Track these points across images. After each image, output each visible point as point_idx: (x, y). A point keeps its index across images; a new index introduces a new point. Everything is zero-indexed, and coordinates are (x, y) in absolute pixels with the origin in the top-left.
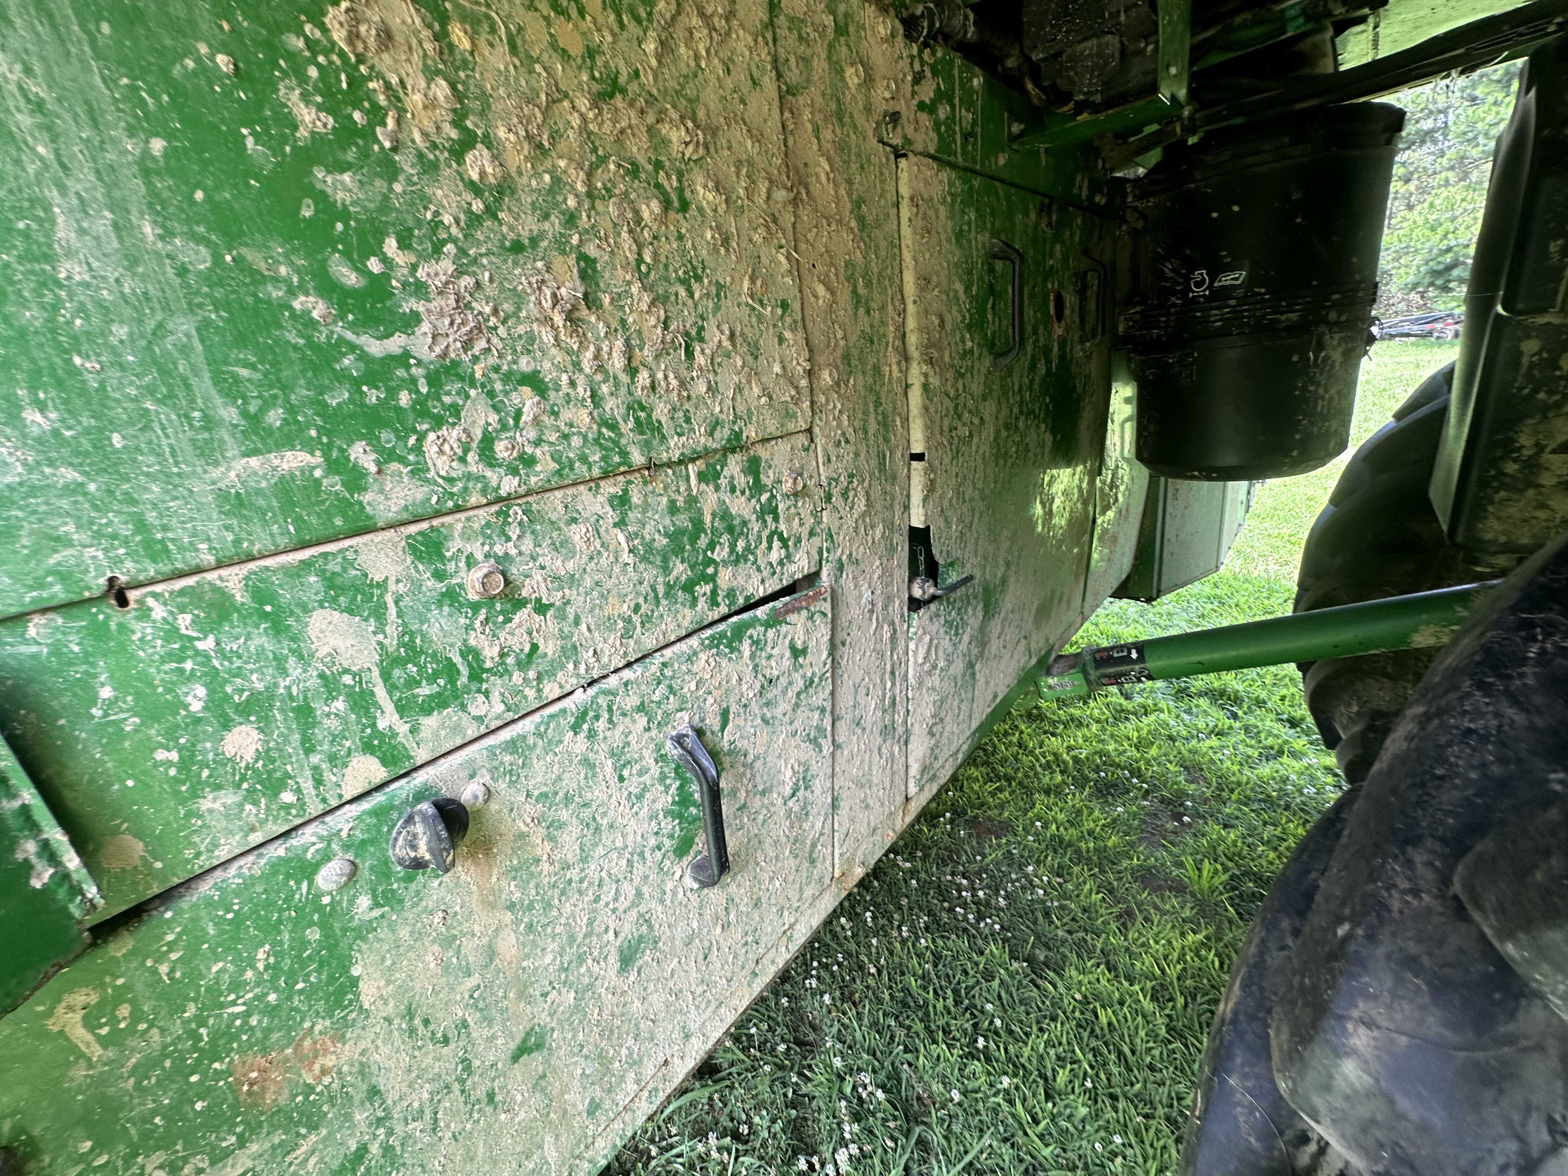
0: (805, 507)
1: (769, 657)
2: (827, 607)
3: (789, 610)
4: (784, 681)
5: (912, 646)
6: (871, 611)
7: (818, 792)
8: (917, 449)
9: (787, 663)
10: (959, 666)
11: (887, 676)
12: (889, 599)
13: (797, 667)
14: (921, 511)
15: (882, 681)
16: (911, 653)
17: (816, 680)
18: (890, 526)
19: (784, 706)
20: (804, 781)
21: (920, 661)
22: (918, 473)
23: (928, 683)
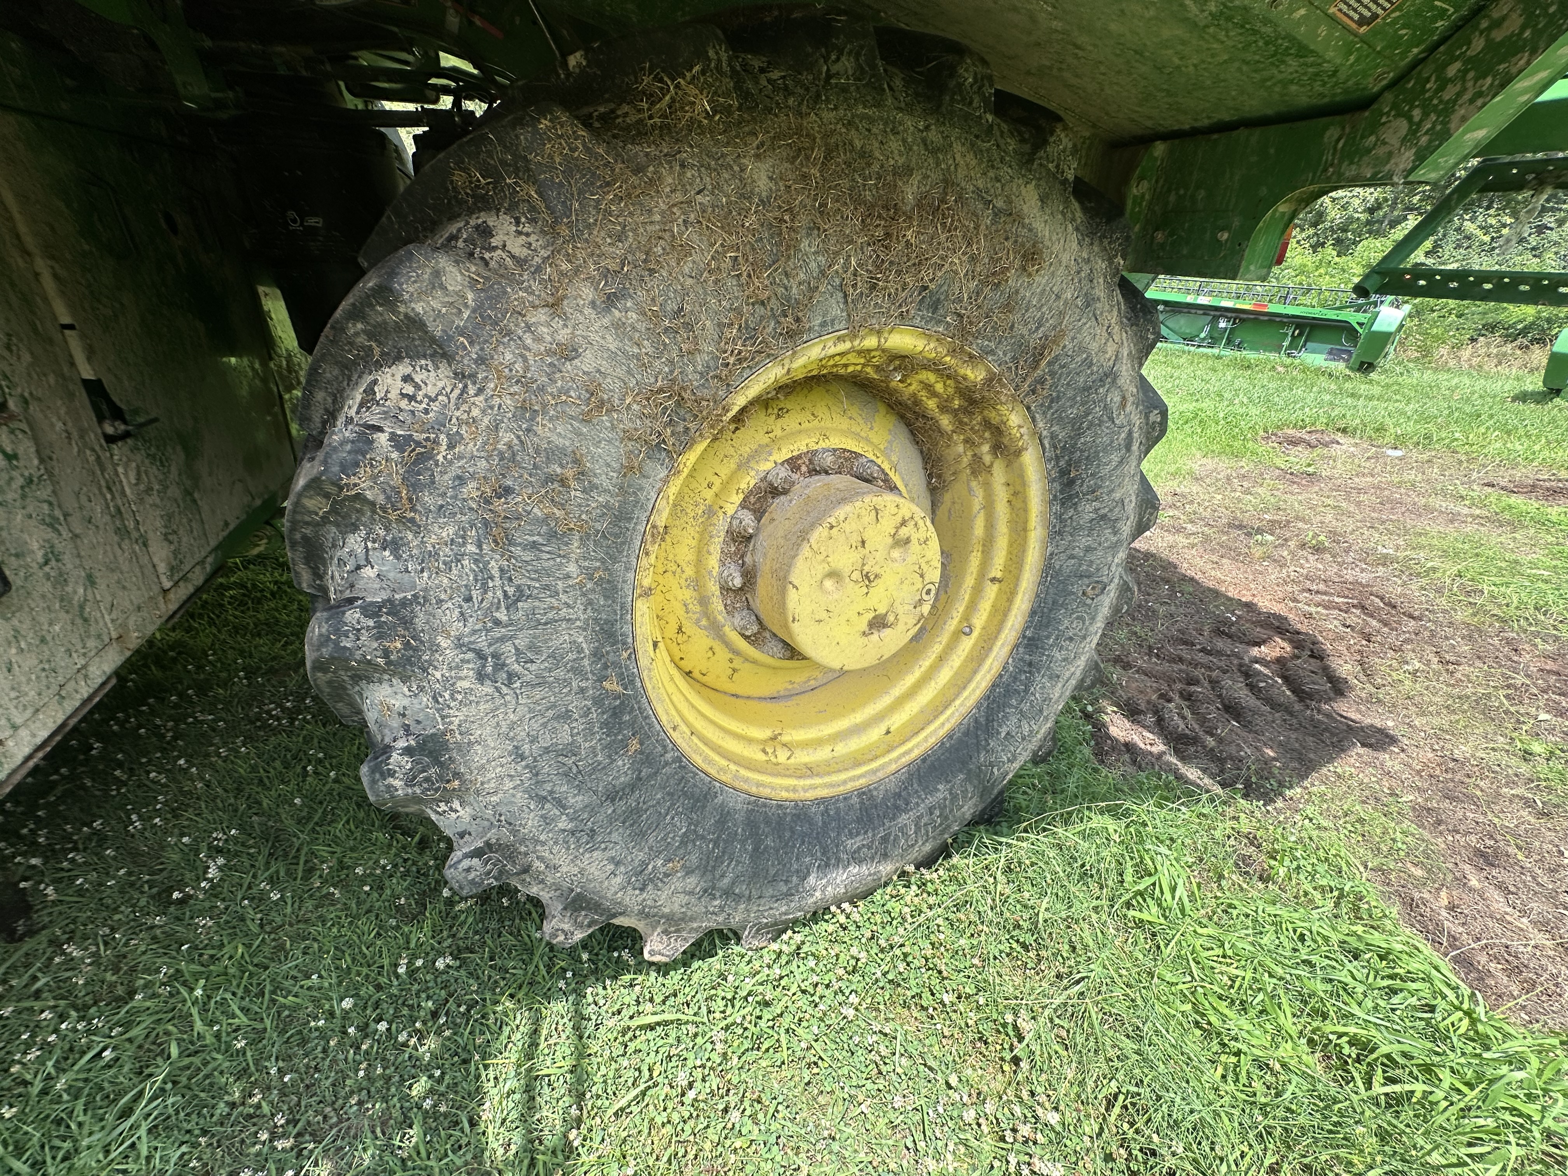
2: (24, 427)
5: (120, 470)
6: (69, 438)
7: (70, 565)
8: (64, 320)
10: (174, 491)
11: (105, 490)
12: (83, 431)
13: (12, 467)
14: (88, 367)
15: (101, 493)
16: (121, 475)
17: (35, 480)
18: (62, 376)
19: (12, 495)
20: (52, 555)
21: (134, 481)
22: (73, 340)
23: (150, 500)
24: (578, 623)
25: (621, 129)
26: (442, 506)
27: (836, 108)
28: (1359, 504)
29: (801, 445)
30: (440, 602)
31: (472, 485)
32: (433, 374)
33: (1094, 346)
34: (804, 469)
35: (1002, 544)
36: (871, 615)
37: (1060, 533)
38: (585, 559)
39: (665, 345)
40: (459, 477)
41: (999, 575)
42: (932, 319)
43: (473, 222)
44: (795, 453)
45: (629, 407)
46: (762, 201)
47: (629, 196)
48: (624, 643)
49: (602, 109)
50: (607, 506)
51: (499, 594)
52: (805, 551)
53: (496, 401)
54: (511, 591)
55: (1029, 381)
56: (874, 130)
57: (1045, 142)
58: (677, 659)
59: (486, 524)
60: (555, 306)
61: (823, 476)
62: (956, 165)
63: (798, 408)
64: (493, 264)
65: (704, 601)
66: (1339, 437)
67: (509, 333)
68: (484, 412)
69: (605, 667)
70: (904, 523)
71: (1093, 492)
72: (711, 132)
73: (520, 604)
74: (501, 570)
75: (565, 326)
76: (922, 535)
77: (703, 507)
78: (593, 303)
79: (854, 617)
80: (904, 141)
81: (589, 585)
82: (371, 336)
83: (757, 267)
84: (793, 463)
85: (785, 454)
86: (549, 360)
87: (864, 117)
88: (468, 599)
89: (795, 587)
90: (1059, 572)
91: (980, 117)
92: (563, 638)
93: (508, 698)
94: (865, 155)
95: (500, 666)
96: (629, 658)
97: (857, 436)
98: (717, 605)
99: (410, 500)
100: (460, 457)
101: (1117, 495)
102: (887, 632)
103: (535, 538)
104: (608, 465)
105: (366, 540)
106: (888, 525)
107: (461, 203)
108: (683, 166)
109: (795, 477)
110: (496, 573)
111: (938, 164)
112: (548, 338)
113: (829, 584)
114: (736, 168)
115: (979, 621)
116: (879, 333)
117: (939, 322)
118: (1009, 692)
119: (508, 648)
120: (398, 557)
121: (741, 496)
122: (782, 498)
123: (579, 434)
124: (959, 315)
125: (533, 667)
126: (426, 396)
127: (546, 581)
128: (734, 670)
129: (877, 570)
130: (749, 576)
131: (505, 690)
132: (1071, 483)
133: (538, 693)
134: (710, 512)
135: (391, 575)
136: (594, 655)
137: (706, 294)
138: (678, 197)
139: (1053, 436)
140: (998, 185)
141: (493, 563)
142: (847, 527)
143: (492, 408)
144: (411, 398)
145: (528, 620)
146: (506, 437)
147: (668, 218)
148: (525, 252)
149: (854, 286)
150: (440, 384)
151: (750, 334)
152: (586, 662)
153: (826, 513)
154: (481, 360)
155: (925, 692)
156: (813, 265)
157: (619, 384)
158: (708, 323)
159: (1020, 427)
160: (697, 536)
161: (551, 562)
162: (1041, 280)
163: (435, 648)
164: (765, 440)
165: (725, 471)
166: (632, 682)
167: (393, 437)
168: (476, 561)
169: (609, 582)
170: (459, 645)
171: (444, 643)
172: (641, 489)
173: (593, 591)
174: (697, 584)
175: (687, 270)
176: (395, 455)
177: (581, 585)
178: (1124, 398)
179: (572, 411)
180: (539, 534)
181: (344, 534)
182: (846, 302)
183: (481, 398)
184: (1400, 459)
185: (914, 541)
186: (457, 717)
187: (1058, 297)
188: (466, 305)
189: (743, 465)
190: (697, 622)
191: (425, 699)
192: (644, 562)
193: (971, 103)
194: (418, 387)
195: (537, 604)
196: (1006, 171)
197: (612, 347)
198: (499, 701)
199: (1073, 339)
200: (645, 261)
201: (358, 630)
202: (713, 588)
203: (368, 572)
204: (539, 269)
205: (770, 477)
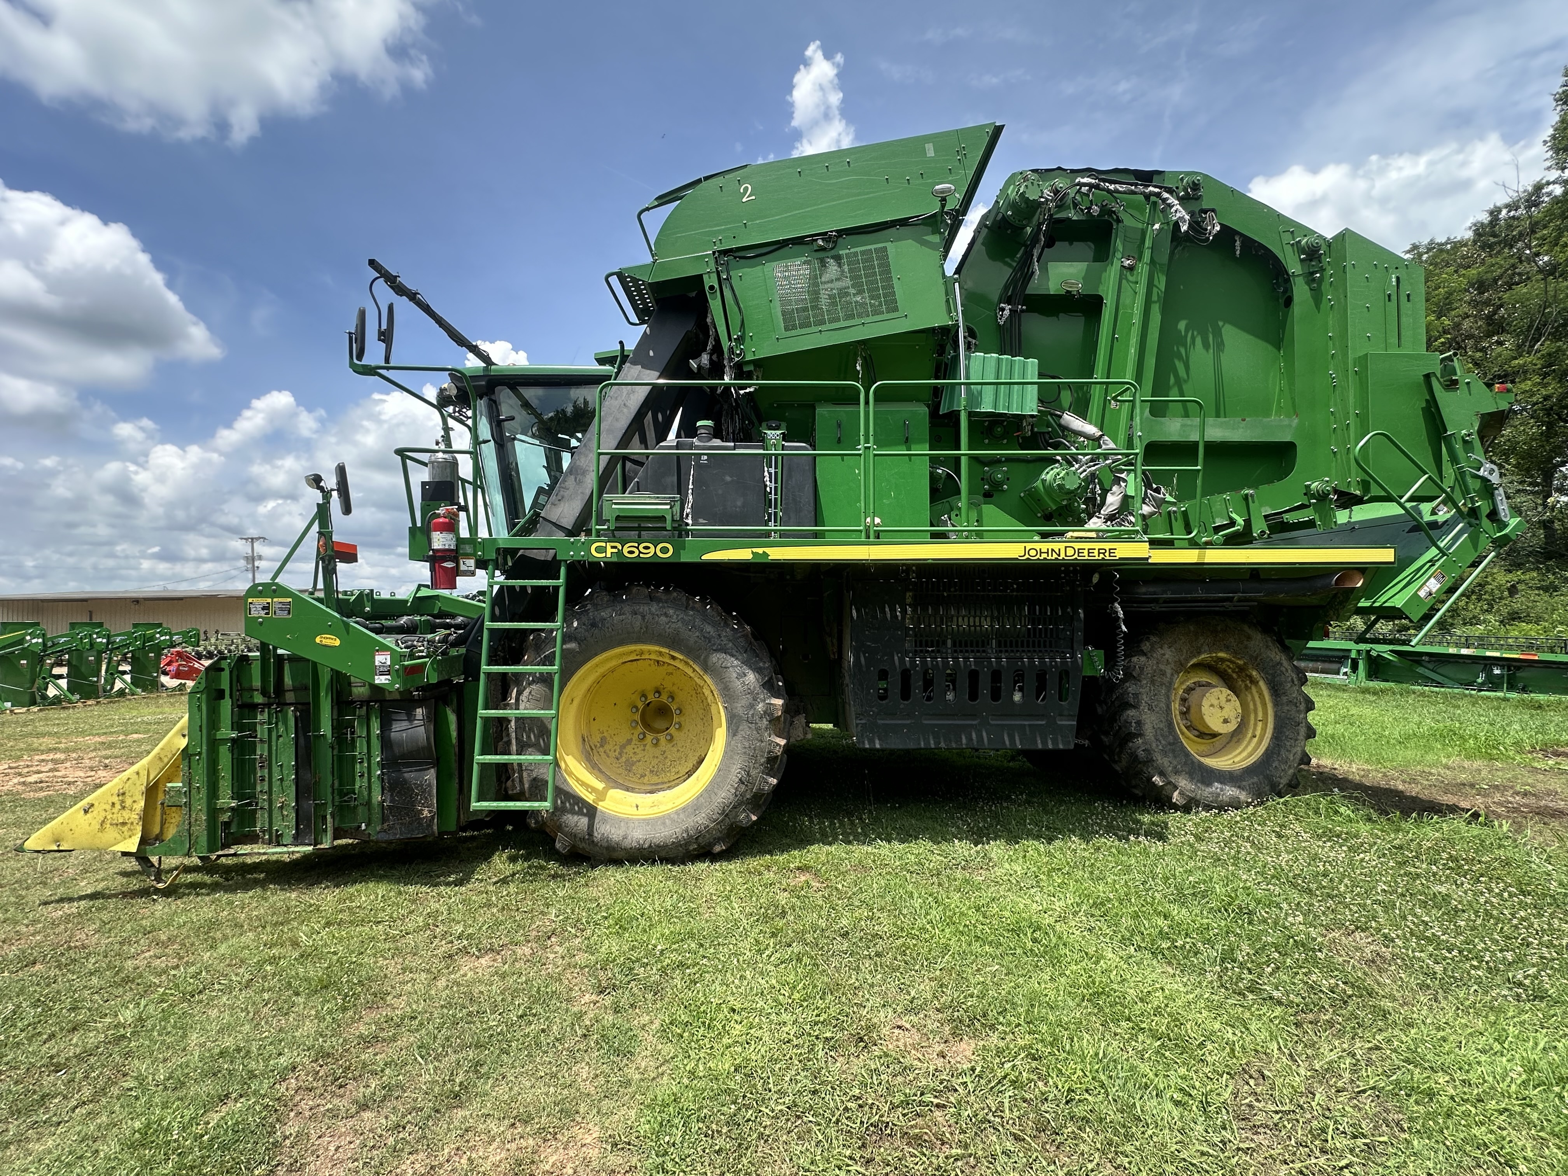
24: (1163, 702)
29: (1196, 680)
30: (1143, 695)
31: (1149, 675)
33: (1275, 656)
34: (1197, 685)
35: (1260, 709)
36: (1225, 718)
38: (1165, 690)
39: (1179, 655)
41: (1261, 718)
42: (1227, 651)
46: (1192, 632)
50: (1168, 681)
51: (1152, 695)
53: (1153, 661)
55: (1256, 664)
56: (1210, 619)
59: (1151, 682)
61: (1201, 687)
62: (1228, 625)
63: (1193, 672)
70: (1229, 695)
74: (1153, 690)
76: (1233, 698)
78: (1166, 648)
79: (1220, 718)
80: (1216, 620)
84: (1194, 683)
85: (1192, 681)
88: (1148, 695)
89: (1204, 706)
93: (1152, 716)
94: (1209, 623)
95: (1151, 709)
97: (1211, 679)
100: (1147, 670)
102: (1229, 724)
106: (1225, 695)
108: (1180, 627)
109: (1195, 687)
113: (1212, 707)
114: (1188, 627)
115: (1258, 733)
116: (1216, 653)
117: (1230, 651)
118: (1272, 753)
119: (1153, 705)
120: (1139, 687)
122: (1193, 691)
124: (1234, 650)
125: (1156, 710)
129: (1224, 706)
133: (1157, 716)
137: (1185, 647)
138: (1180, 632)
139: (1267, 679)
140: (1240, 626)
141: (1151, 688)
145: (1157, 700)
146: (1154, 668)
147: (1178, 635)
149: (1212, 643)
154: (1151, 656)
155: (1245, 752)
159: (1257, 676)
162: (1253, 643)
163: (1141, 702)
178: (1286, 669)
182: (1209, 648)
185: (1231, 700)
187: (1259, 646)
188: (1151, 649)
196: (1239, 623)
199: (1267, 655)
203: (1130, 690)
205: (1189, 686)
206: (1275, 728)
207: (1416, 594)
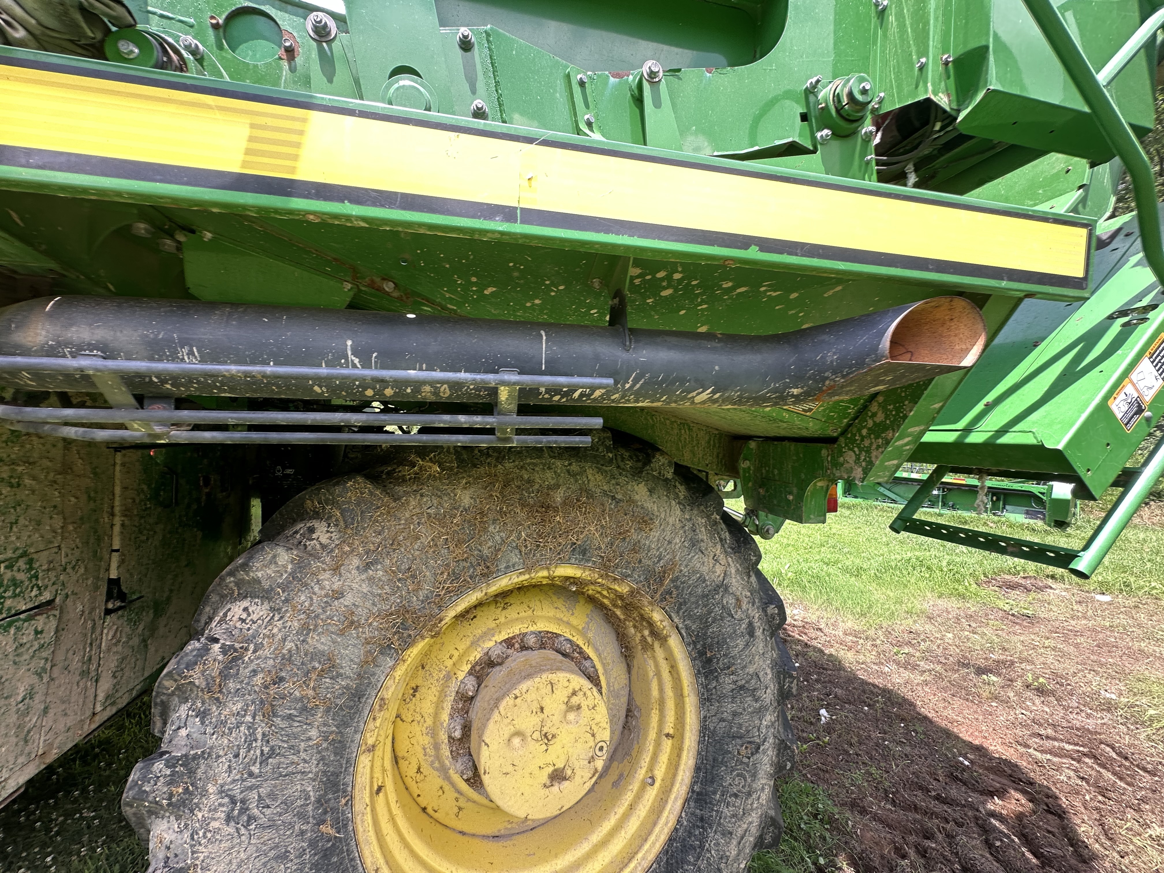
0: (52, 574)
1: (23, 634)
2: (57, 613)
3: (36, 614)
4: (28, 645)
5: (105, 631)
6: (82, 615)
7: (37, 701)
8: (116, 547)
9: (31, 637)
10: (135, 641)
11: (88, 645)
12: (93, 609)
13: (36, 639)
14: (116, 572)
15: (85, 648)
16: (104, 635)
17: (46, 645)
18: (98, 578)
19: (26, 657)
20: (30, 695)
21: (110, 638)
22: (115, 557)
23: (115, 649)
24: (310, 775)
25: (396, 479)
26: (239, 689)
27: (514, 461)
28: (1077, 646)
29: (515, 630)
30: (218, 757)
31: (261, 675)
32: (259, 607)
33: (705, 569)
34: (517, 646)
35: (670, 705)
36: (551, 769)
37: (708, 700)
38: (325, 725)
39: (398, 587)
40: (254, 671)
41: (671, 732)
42: (582, 559)
43: (308, 525)
44: (511, 635)
45: (371, 624)
46: (466, 510)
47: (389, 512)
48: (345, 791)
49: (389, 469)
50: (347, 687)
51: (258, 752)
52: (496, 716)
53: (289, 623)
54: (266, 749)
55: (659, 593)
56: (537, 469)
57: (650, 462)
58: (415, 796)
59: (262, 702)
60: (336, 570)
61: (530, 652)
62: (589, 481)
63: (518, 602)
64: (309, 548)
65: (437, 747)
66: (1050, 582)
67: (306, 585)
68: (280, 630)
69: (325, 812)
70: (574, 693)
71: (729, 668)
72: (440, 479)
73: (270, 760)
74: (264, 734)
75: (339, 580)
76: (590, 702)
77: (444, 673)
78: (358, 568)
79: (537, 771)
80: (555, 472)
81: (325, 745)
82: (237, 584)
83: (459, 543)
84: (509, 643)
85: (504, 636)
86: (325, 599)
87: (529, 464)
88: (237, 756)
89: (486, 744)
90: (714, 733)
91: (604, 456)
92: (294, 789)
93: (243, 838)
94: (529, 481)
95: (244, 810)
96: (346, 804)
97: (559, 621)
98: (446, 751)
99: (220, 685)
100: (258, 658)
101: (751, 670)
102: (566, 784)
103: (291, 712)
104: (352, 660)
105: (189, 709)
106: (561, 695)
107: (307, 513)
108: (422, 496)
109: (510, 651)
110: (259, 736)
111: (576, 481)
112: (328, 587)
113: (516, 741)
114: (452, 495)
115: (660, 773)
116: (548, 569)
117: (588, 561)
118: (686, 848)
119: (254, 795)
120: (203, 723)
121: (469, 666)
122: (498, 668)
123: (334, 642)
124: (601, 556)
125: (267, 811)
126: (252, 620)
127: (293, 742)
128: (460, 809)
129: (553, 730)
130: (467, 729)
131: (243, 831)
132: (709, 661)
133: (267, 835)
134: (448, 677)
135: (194, 736)
136: (318, 801)
137: (427, 558)
138: (417, 510)
139: (687, 628)
140: (618, 487)
141: (259, 729)
142: (529, 697)
143: (285, 628)
144: (243, 621)
145: (274, 773)
146: (289, 645)
147: (409, 521)
148: (328, 541)
149: (526, 547)
150: (261, 613)
151: (455, 576)
152: (310, 808)
153: (514, 686)
154: (287, 601)
155: (616, 841)
156: (498, 538)
157: (366, 611)
158: (428, 573)
159: (662, 621)
160: (437, 694)
161: (299, 729)
162: (655, 534)
163: (204, 793)
164: (492, 624)
165: (462, 646)
166: (345, 826)
167: (223, 646)
168: (249, 728)
169: (340, 742)
170: (221, 792)
171: (212, 789)
172: (374, 674)
173: (327, 749)
174: (433, 732)
175: (416, 547)
176: (220, 658)
177: (318, 745)
178: (738, 600)
179: (333, 629)
180: (295, 709)
181: (181, 703)
182: (521, 555)
183: (281, 622)
184: (1110, 603)
185: (584, 707)
186: (203, 852)
187: (670, 542)
188: (286, 572)
189: (475, 644)
190: (432, 764)
191: (186, 835)
192: (371, 725)
193: (598, 450)
194: (249, 615)
195: (282, 760)
196: (622, 480)
197: (365, 591)
198: (236, 841)
199: (686, 566)
200: (392, 544)
201: (158, 777)
202: (444, 737)
203: (183, 732)
204: (332, 551)
205: (490, 653)
206: (698, 769)
207: (1103, 408)
